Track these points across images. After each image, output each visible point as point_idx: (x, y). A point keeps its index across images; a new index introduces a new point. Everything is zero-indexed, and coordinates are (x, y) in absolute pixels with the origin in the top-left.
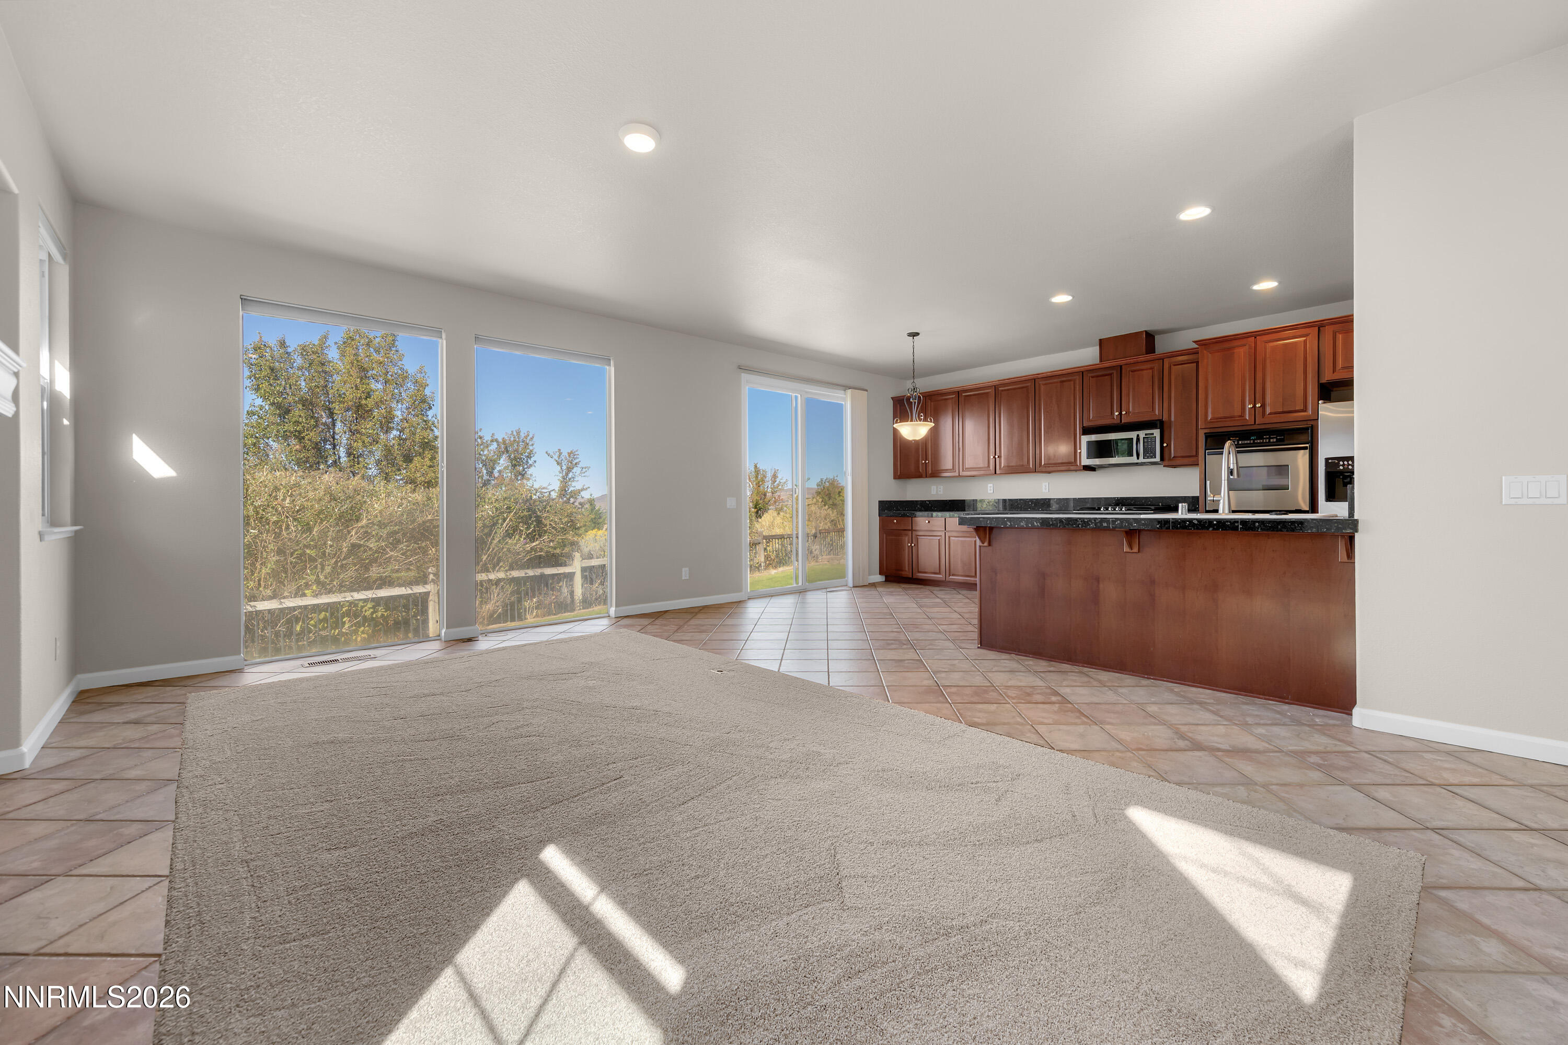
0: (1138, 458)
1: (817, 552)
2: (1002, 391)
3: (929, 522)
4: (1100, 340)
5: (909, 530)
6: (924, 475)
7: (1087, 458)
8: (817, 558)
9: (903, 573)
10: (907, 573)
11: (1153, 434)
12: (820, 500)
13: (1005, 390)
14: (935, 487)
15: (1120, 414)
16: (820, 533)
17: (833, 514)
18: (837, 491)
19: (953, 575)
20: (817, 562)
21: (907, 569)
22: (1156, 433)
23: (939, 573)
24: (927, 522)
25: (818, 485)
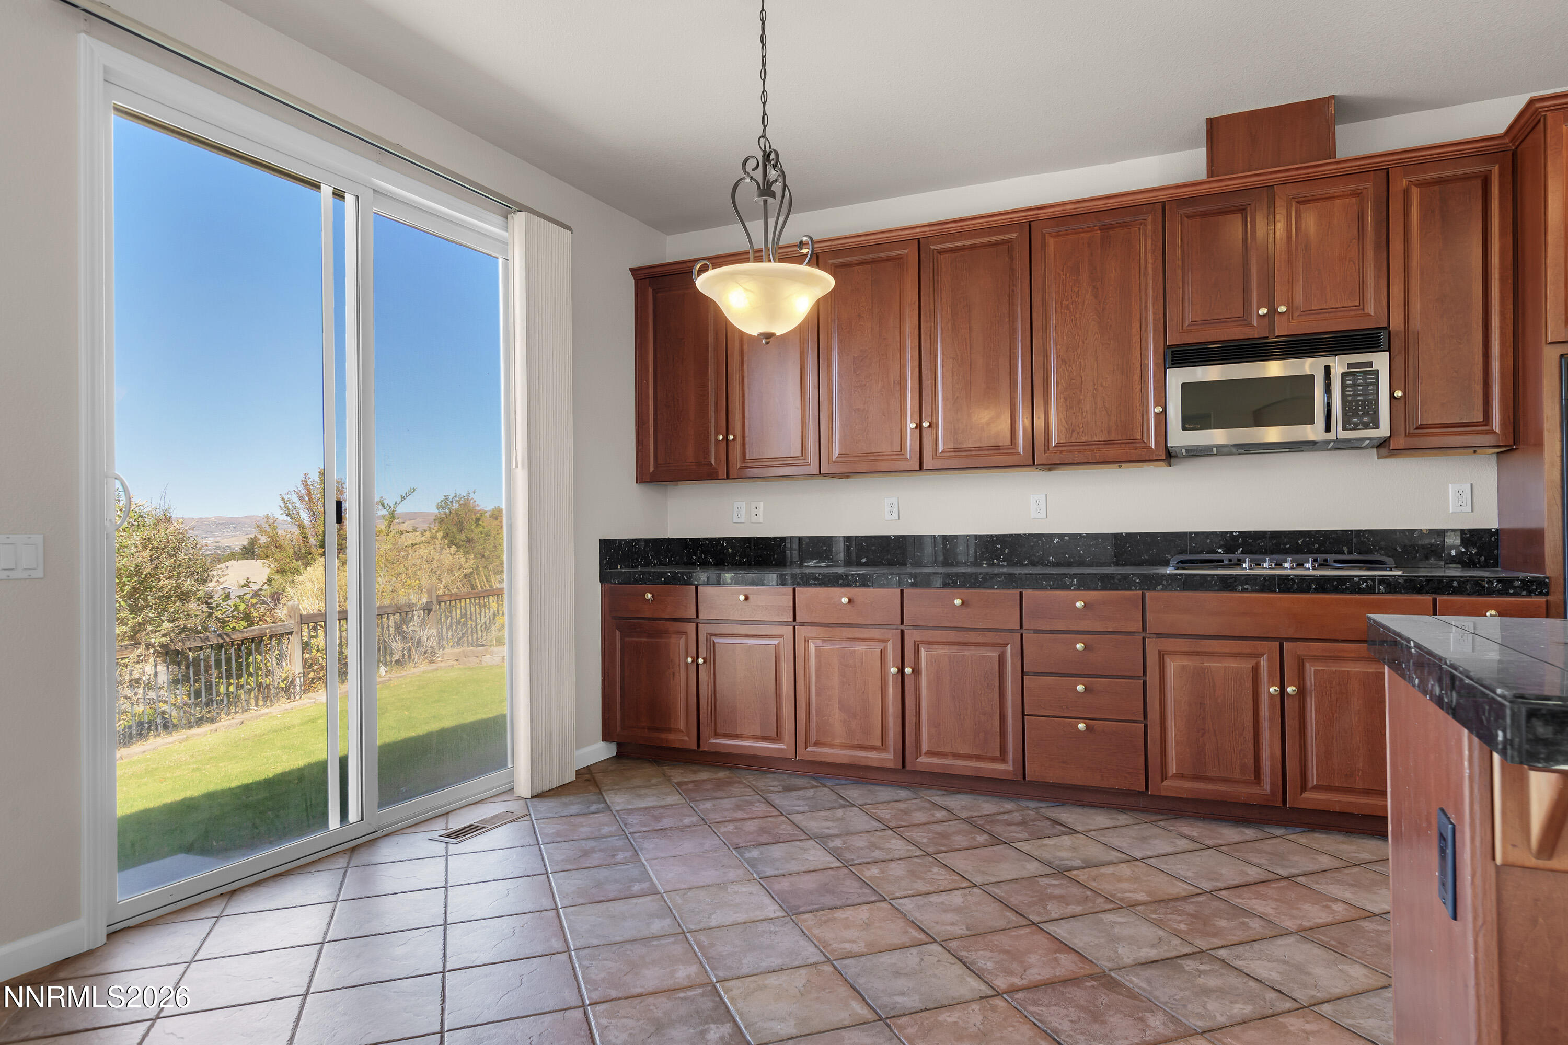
0: (1328, 429)
1: (433, 642)
2: (940, 252)
3: (747, 598)
4: (1211, 122)
5: (689, 620)
6: (722, 472)
7: (1184, 429)
8: (433, 653)
9: (672, 737)
10: (683, 736)
11: (1370, 364)
12: (440, 535)
13: (947, 251)
14: (743, 505)
15: (1273, 311)
16: (439, 603)
17: (469, 563)
18: (474, 517)
19: (817, 744)
20: (432, 662)
21: (682, 725)
22: (1380, 361)
23: (778, 738)
24: (742, 598)
25: (439, 507)
